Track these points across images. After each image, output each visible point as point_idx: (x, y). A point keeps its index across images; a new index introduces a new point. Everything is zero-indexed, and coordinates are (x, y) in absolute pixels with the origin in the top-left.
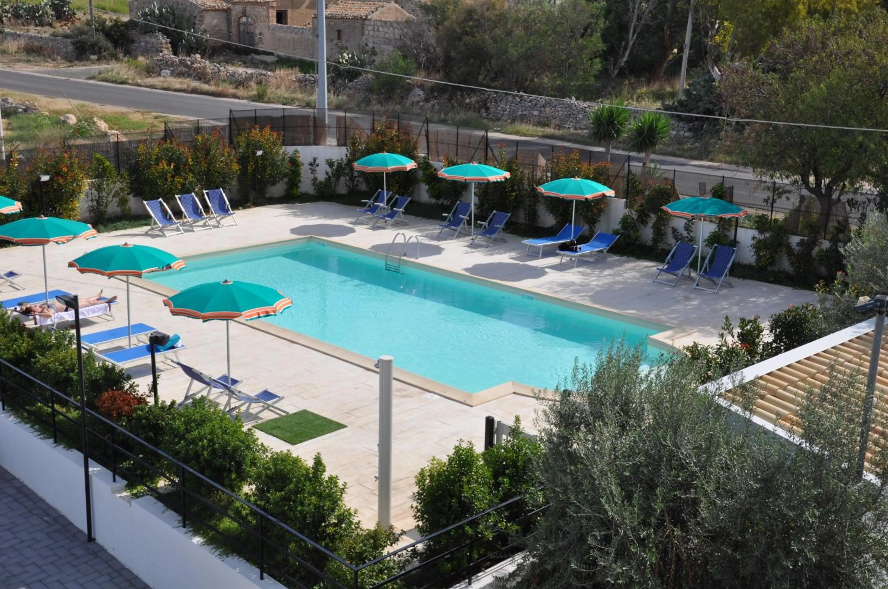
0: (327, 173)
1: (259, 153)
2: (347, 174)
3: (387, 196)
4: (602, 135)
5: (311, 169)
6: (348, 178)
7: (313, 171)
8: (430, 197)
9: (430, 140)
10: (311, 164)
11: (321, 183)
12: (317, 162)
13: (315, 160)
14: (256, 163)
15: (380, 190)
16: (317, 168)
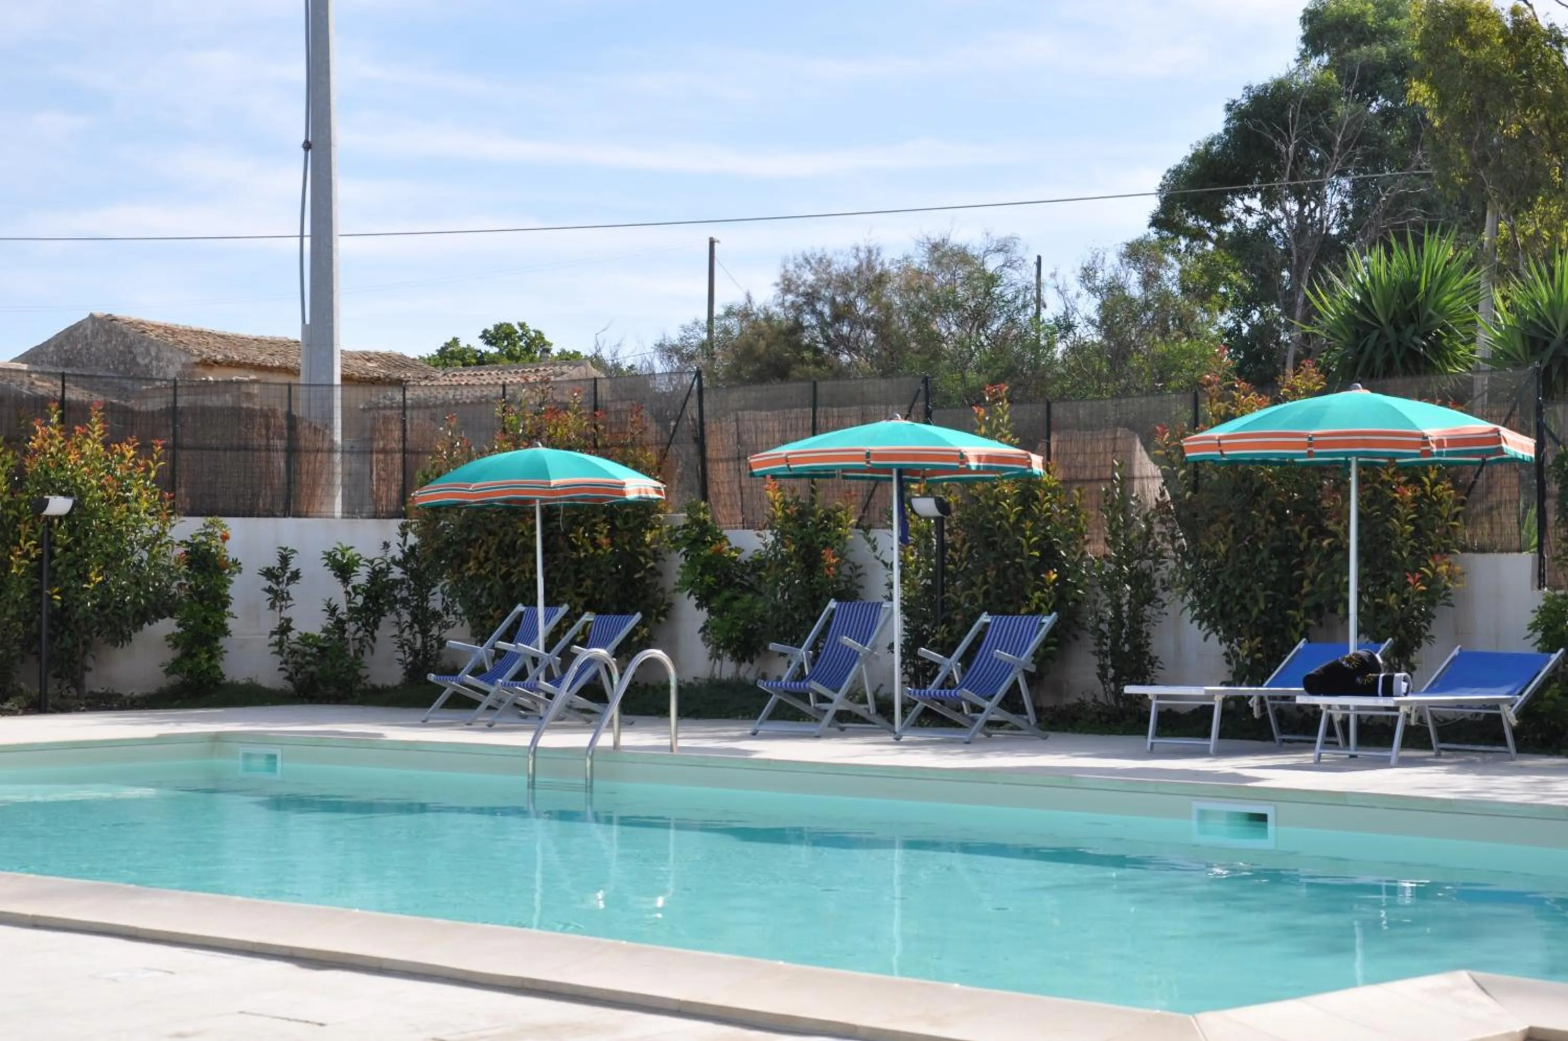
0: (332, 610)
1: (58, 505)
2: (405, 602)
3: (547, 621)
4: (1379, 363)
5: (270, 590)
6: (406, 617)
7: (278, 598)
8: (715, 656)
9: (710, 453)
10: (269, 573)
11: (305, 638)
12: (293, 567)
13: (285, 560)
14: (47, 542)
15: (520, 608)
16: (293, 589)
